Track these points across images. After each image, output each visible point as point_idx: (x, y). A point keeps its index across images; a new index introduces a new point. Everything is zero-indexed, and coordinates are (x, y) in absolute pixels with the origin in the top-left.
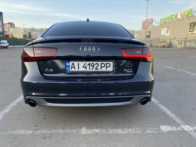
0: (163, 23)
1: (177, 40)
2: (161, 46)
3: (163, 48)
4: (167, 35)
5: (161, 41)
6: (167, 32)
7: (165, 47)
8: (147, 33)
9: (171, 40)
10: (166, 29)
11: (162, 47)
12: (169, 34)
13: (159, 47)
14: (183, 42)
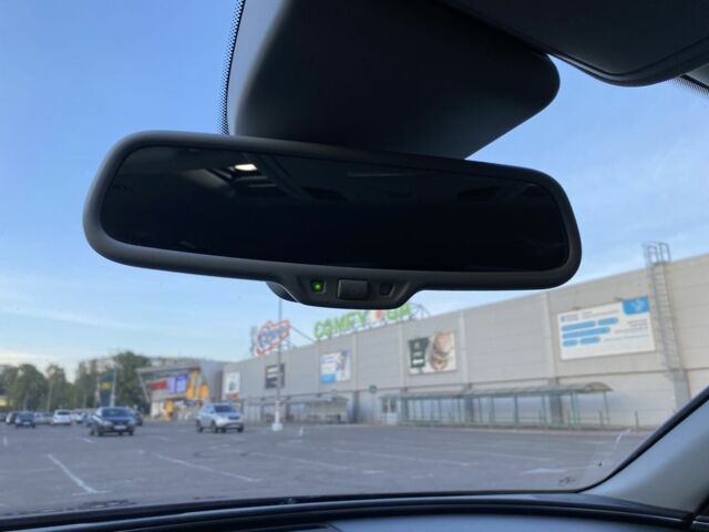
0: (325, 337)
1: (379, 394)
2: (329, 419)
3: (335, 426)
4: (344, 379)
5: (328, 398)
6: (341, 367)
7: (344, 423)
8: (271, 370)
9: (357, 394)
10: (337, 357)
11: (330, 423)
12: (347, 373)
13: (321, 423)
14: (399, 404)
